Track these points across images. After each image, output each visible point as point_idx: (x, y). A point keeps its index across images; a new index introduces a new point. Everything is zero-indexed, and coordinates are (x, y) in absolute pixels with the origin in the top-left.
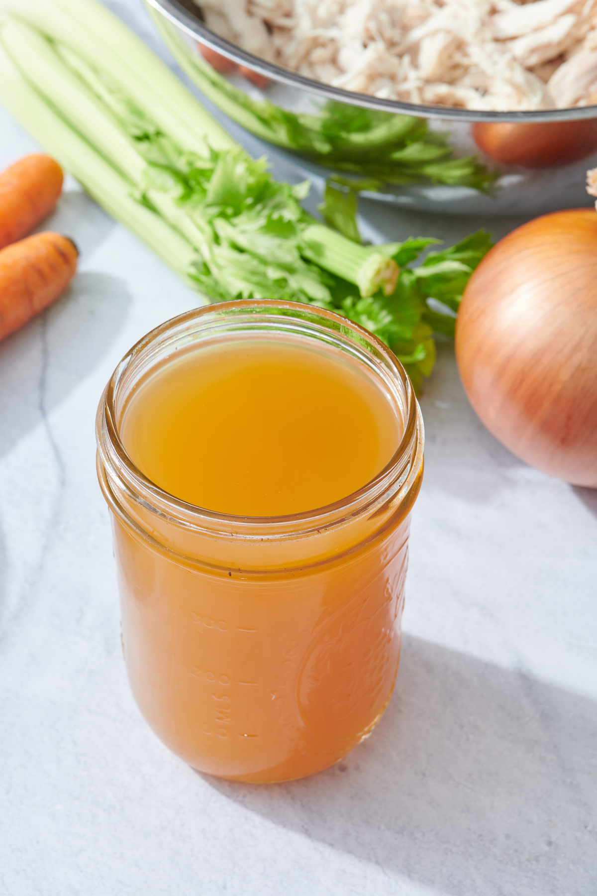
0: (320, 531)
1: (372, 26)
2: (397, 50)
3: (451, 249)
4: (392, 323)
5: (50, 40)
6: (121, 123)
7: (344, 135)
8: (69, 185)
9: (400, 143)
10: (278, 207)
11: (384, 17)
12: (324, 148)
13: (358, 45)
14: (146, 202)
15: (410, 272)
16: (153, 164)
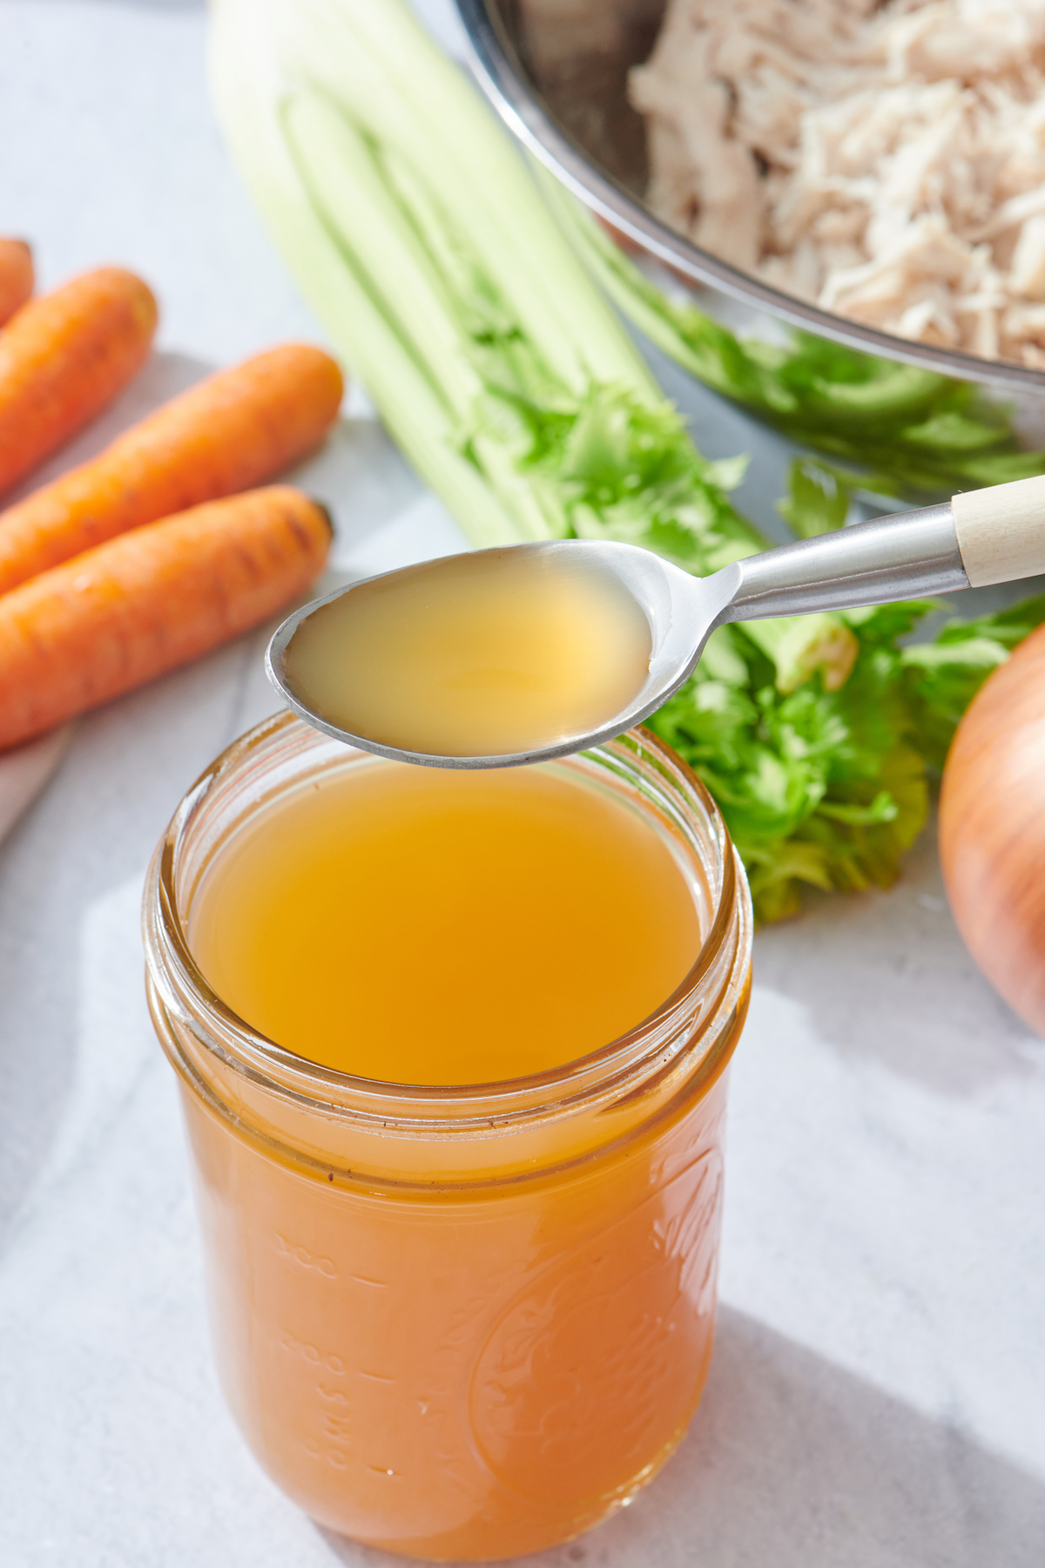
0: (495, 1123)
1: (936, 184)
2: (978, 234)
3: (988, 617)
4: (846, 743)
5: (371, 143)
6: (458, 308)
7: (819, 385)
8: (355, 405)
9: (919, 411)
10: (679, 500)
11: (961, 171)
12: (782, 400)
13: (902, 214)
14: (470, 454)
15: (896, 652)
16: (494, 389)
